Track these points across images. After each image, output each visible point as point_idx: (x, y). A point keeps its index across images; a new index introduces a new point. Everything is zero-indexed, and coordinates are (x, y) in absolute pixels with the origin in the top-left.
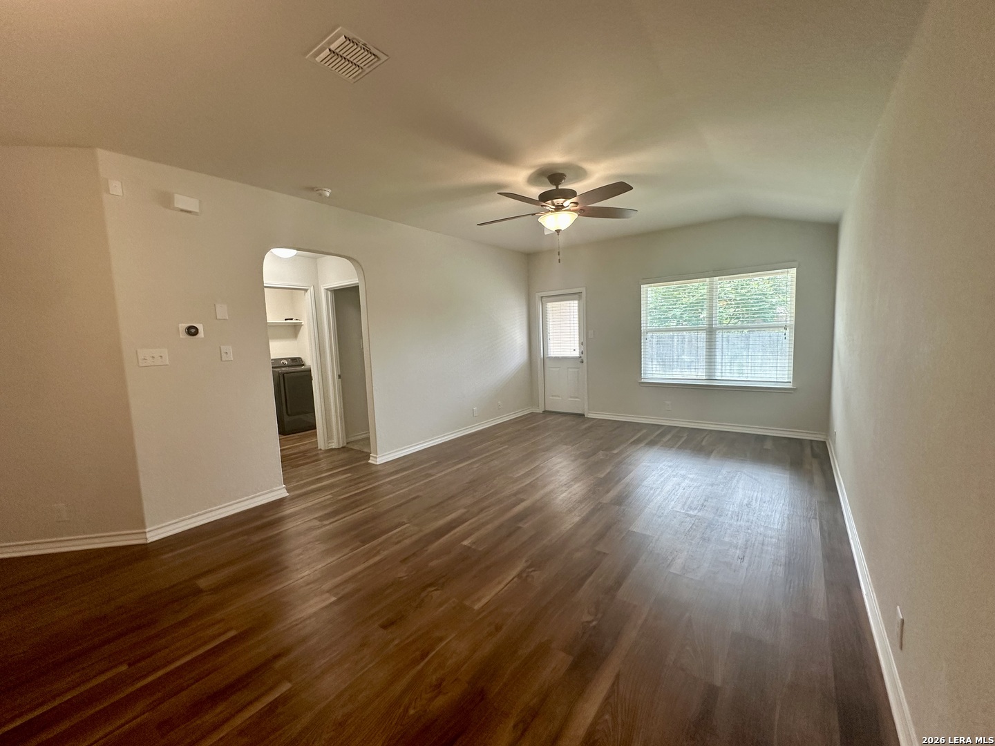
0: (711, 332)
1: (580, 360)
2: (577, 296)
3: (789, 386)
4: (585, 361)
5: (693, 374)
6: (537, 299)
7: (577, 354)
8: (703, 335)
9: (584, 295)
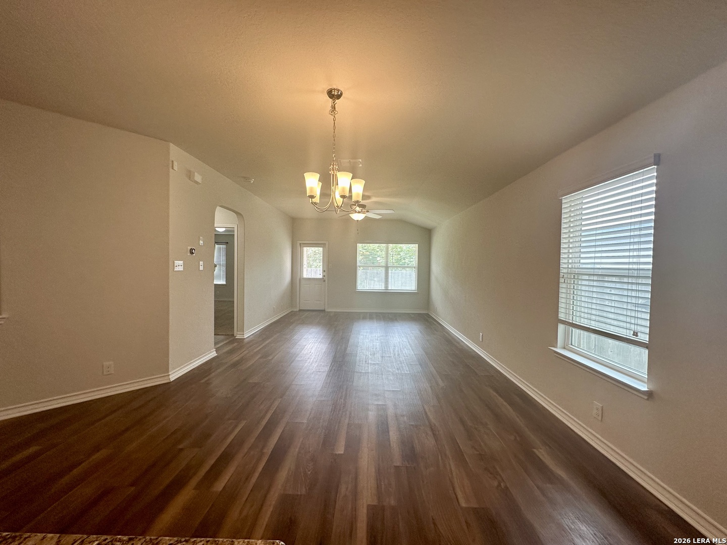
0: (387, 268)
1: (323, 280)
2: (323, 245)
3: (416, 291)
4: (326, 281)
5: (379, 286)
6: (298, 245)
7: (321, 277)
8: (383, 270)
9: (327, 246)
